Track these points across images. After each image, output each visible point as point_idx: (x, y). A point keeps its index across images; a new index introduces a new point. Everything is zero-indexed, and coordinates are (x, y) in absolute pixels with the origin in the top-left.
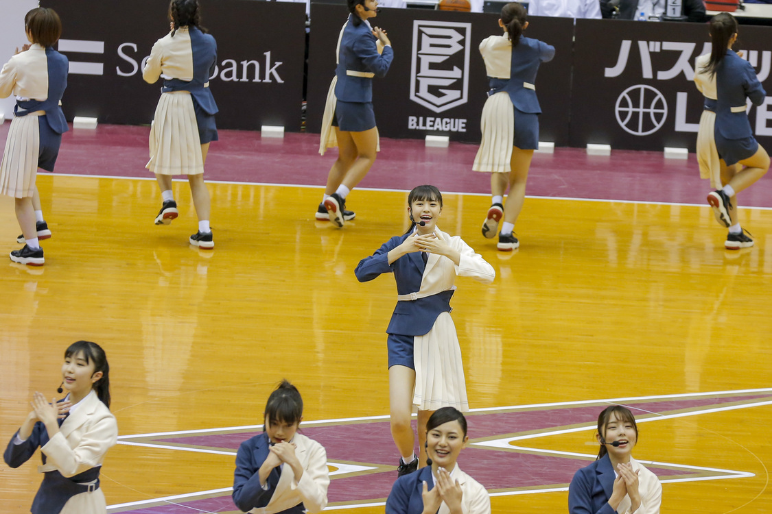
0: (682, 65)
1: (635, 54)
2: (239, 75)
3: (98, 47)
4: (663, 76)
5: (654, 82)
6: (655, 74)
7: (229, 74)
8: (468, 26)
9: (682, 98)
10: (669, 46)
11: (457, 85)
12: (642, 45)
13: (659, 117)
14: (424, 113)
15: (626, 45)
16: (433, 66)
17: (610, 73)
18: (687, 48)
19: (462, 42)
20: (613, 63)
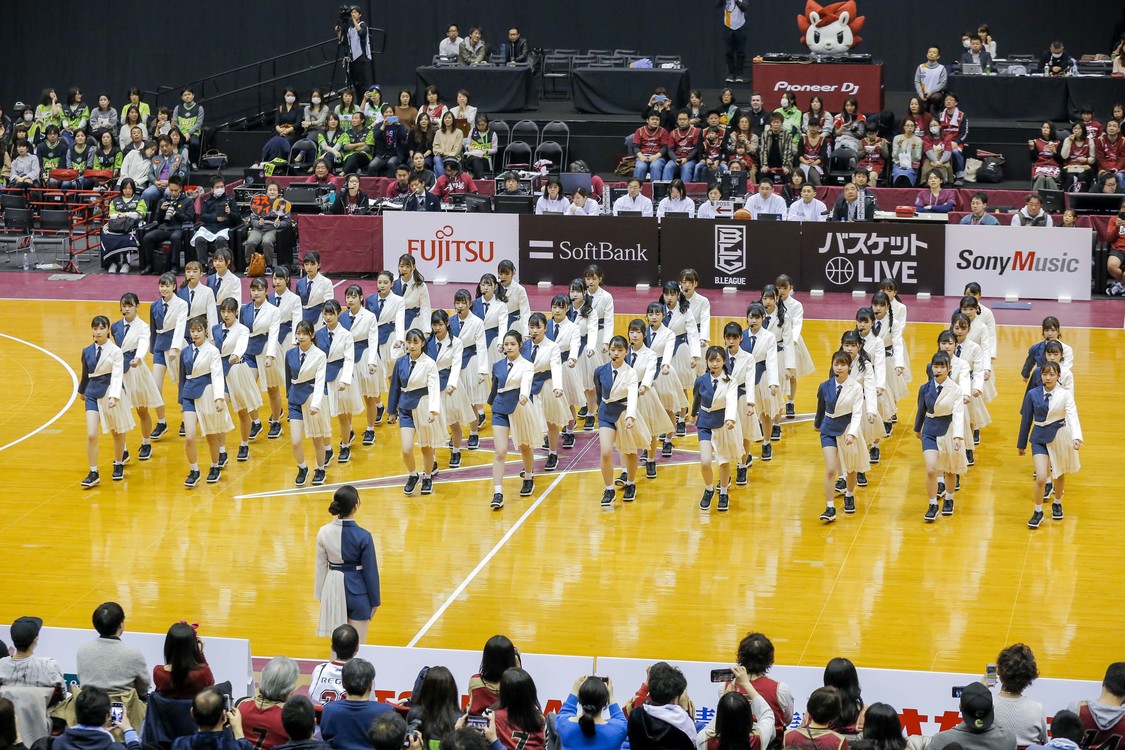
0: (861, 246)
1: (834, 240)
2: (624, 257)
3: (550, 244)
4: (850, 251)
5: (846, 255)
6: (846, 251)
7: (619, 257)
8: (744, 227)
9: (861, 264)
10: (852, 235)
11: (740, 259)
12: (838, 235)
13: (849, 274)
14: (723, 275)
15: (830, 235)
16: (726, 249)
17: (822, 251)
18: (863, 236)
19: (741, 236)
20: (823, 246)
